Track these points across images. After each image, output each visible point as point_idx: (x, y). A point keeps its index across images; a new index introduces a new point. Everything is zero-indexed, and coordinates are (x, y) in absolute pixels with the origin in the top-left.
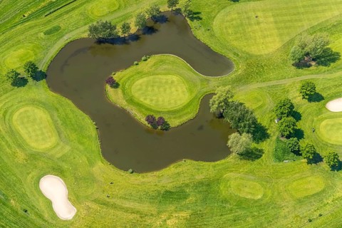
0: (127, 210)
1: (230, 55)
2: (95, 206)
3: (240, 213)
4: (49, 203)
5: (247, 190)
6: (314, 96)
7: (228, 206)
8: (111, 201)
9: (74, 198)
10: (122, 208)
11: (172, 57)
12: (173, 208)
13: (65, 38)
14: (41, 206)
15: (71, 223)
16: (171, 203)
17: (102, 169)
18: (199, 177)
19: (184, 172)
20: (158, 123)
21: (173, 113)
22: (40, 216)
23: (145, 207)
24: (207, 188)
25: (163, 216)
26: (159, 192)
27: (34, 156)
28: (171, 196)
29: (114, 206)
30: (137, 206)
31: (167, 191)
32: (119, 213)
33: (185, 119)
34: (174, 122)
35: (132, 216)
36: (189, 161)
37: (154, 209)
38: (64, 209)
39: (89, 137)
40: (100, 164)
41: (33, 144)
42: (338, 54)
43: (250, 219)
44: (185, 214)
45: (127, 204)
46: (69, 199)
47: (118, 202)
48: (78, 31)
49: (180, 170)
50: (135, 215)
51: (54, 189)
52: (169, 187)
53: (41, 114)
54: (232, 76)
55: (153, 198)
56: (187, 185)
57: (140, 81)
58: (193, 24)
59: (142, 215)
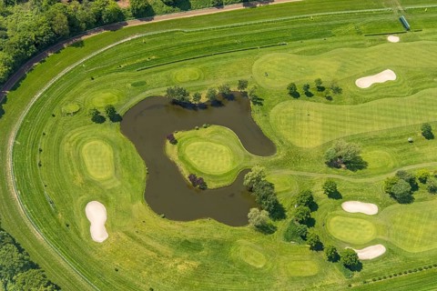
0: (148, 247)
1: (276, 142)
2: (124, 237)
3: (240, 275)
4: (88, 224)
5: (252, 257)
6: (334, 194)
7: (232, 266)
8: (138, 236)
9: (110, 226)
10: (145, 245)
11: (227, 130)
12: (186, 255)
13: (147, 92)
14: (82, 225)
15: (100, 245)
16: (187, 251)
17: (140, 208)
18: (217, 236)
19: (205, 228)
20: (197, 182)
21: (213, 177)
22: (78, 233)
23: (164, 249)
24: (220, 247)
25: (176, 261)
26: (180, 240)
27: (89, 183)
28: (189, 246)
29: (140, 242)
30: (158, 246)
31: (186, 241)
32: (141, 248)
33: (221, 184)
34: (211, 185)
35: (151, 254)
36: (213, 220)
37: (170, 253)
38: (98, 233)
39: (139, 179)
40: (140, 203)
41: (92, 173)
42: (366, 163)
43: (246, 283)
44: (195, 264)
45: (151, 243)
46: (106, 226)
47: (144, 239)
48: (159, 89)
49: (203, 225)
50: (153, 253)
51: (96, 214)
52: (190, 237)
53: (106, 150)
54: (272, 159)
55: (173, 243)
56: (205, 240)
57: (196, 144)
58: (254, 108)
59: (160, 255)
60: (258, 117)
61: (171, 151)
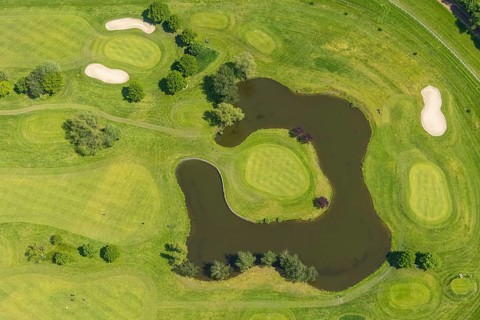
0: (377, 72)
2: (403, 88)
3: (281, 27)
4: (444, 109)
5: (262, 41)
7: (287, 37)
8: (386, 86)
9: (419, 104)
10: (380, 75)
12: (335, 56)
14: (451, 107)
15: (431, 83)
16: (334, 61)
17: (381, 120)
18: (295, 71)
19: (305, 82)
22: (457, 100)
23: (360, 67)
25: (348, 53)
26: (339, 74)
27: (440, 162)
28: (331, 66)
29: (386, 79)
30: (365, 71)
31: (332, 71)
32: (384, 72)
33: (270, 131)
34: (283, 133)
35: (376, 65)
36: (294, 90)
37: (353, 62)
38: (432, 97)
39: (375, 157)
40: (378, 124)
43: (277, 19)
44: (328, 47)
45: (373, 76)
46: (423, 104)
47: (380, 82)
49: (308, 85)
50: (372, 65)
51: (434, 121)
52: (327, 74)
55: (347, 71)
56: (311, 68)
59: (365, 62)
60: (183, 226)
61: (325, 189)
